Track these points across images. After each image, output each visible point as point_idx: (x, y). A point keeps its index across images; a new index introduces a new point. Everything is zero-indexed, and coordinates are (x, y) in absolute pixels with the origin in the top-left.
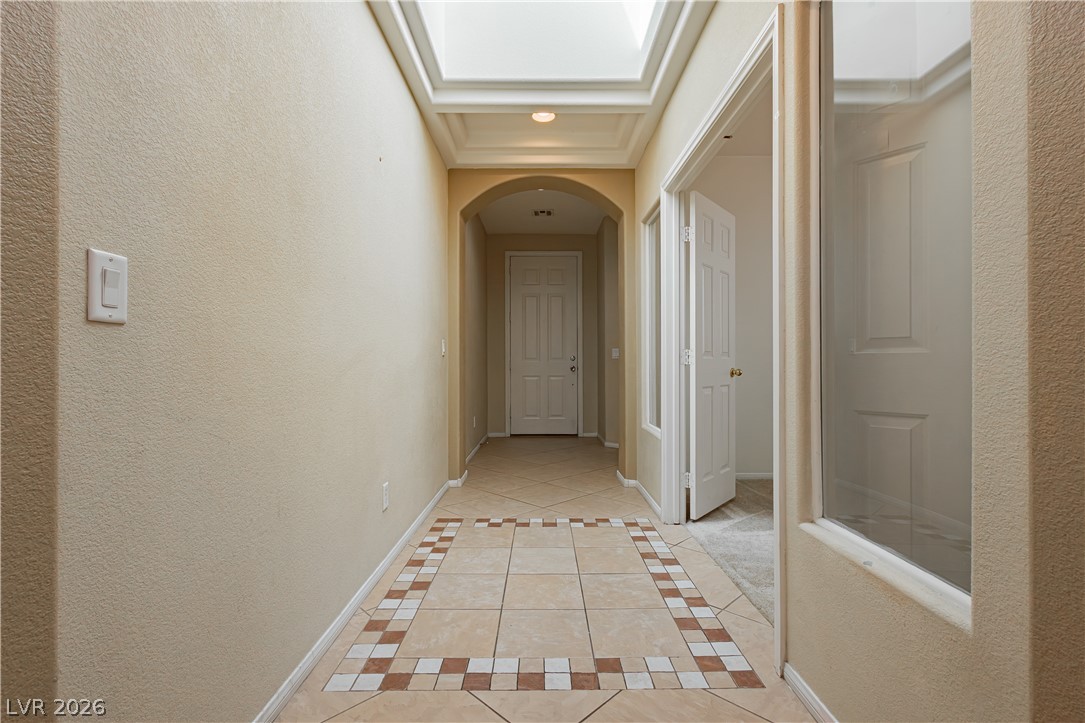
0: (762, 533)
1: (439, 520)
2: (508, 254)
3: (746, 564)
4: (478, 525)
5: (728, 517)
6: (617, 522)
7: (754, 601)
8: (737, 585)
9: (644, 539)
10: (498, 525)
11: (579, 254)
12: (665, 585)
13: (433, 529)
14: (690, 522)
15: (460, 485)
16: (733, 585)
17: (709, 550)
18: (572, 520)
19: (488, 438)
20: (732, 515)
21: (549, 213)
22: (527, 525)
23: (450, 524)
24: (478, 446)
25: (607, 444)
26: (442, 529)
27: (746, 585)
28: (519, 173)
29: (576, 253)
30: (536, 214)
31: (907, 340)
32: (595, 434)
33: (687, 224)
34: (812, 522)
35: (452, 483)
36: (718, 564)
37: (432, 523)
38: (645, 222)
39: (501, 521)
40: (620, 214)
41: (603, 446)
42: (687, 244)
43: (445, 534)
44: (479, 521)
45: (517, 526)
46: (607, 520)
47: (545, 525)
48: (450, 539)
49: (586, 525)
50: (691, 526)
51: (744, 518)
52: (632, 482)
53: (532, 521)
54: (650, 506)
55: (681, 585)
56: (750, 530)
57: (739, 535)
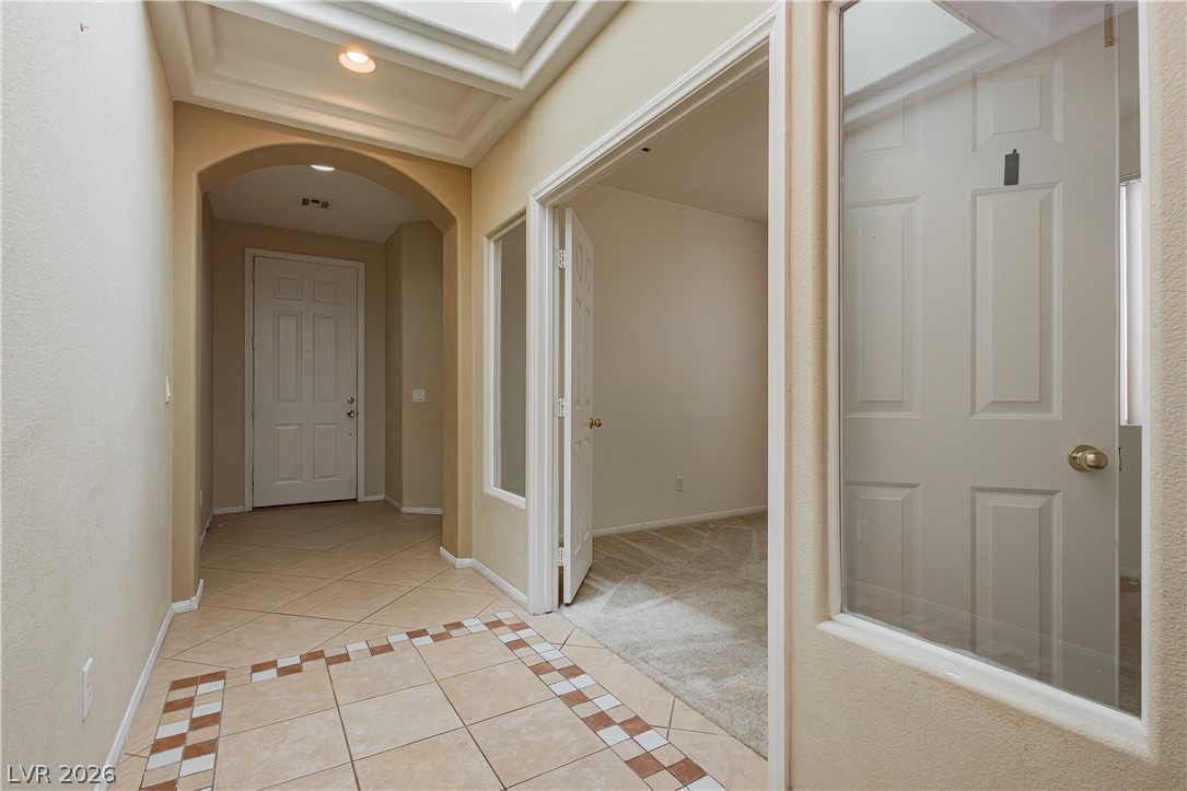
0: (644, 606)
1: (176, 685)
2: (250, 252)
3: (655, 652)
4: (258, 676)
5: (597, 592)
6: (474, 625)
7: (691, 703)
8: (662, 685)
9: (521, 643)
10: (296, 669)
11: (361, 265)
12: (585, 710)
13: (170, 707)
14: (563, 606)
15: (195, 606)
16: (658, 686)
17: (606, 643)
18: (412, 635)
19: (215, 516)
20: (601, 589)
21: (325, 205)
22: (345, 658)
23: (203, 688)
24: (205, 531)
25: (404, 509)
26: (189, 703)
27: (671, 683)
28: (301, 136)
29: (355, 264)
30: (305, 202)
31: (897, 405)
32: (381, 497)
33: (562, 246)
34: (830, 619)
35: (179, 606)
36: (627, 661)
37: (163, 695)
38: (489, 237)
39: (297, 660)
40: (452, 221)
41: (400, 512)
42: (562, 271)
43: (199, 711)
44: (257, 668)
45: (328, 663)
46: (459, 625)
47: (374, 651)
48: (214, 719)
49: (436, 638)
50: (566, 611)
51: (615, 589)
52: (467, 562)
53: (351, 648)
54: (504, 593)
55: (605, 703)
56: (630, 603)
57: (625, 615)
